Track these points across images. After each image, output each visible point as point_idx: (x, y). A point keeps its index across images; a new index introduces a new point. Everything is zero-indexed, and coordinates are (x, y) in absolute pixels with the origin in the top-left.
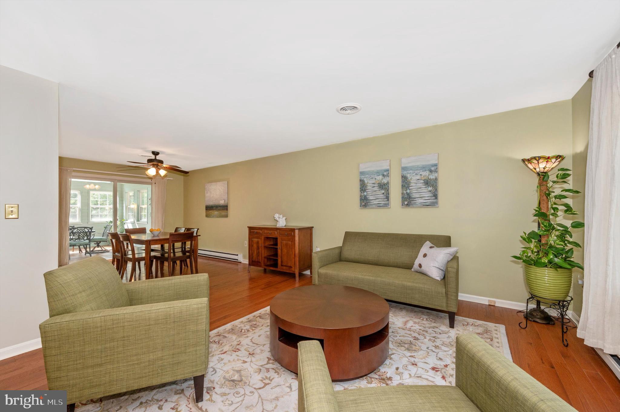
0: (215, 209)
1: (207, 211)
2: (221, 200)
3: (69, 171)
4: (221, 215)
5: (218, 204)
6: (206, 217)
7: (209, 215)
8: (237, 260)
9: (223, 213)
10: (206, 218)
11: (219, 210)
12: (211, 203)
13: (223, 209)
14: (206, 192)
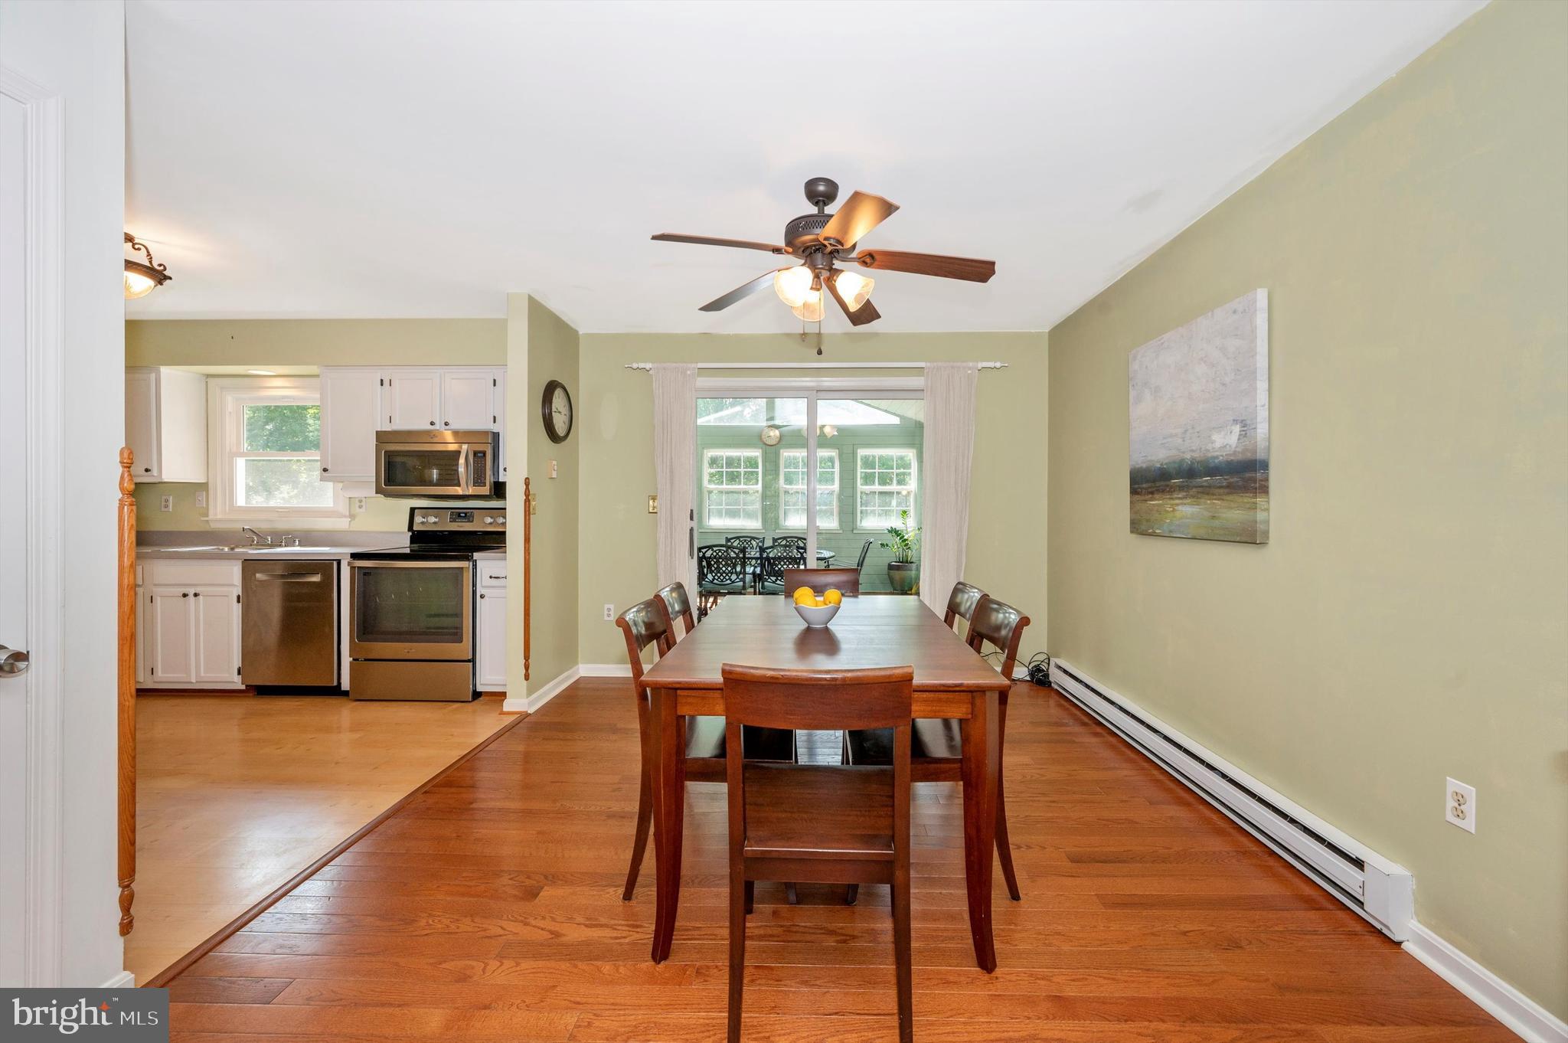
0: (1181, 488)
1: (1137, 497)
2: (1219, 428)
3: (689, 372)
4: (1217, 523)
5: (1196, 455)
6: (1132, 532)
7: (1148, 521)
8: (1361, 904)
9: (1232, 512)
10: (1134, 536)
11: (1206, 491)
12: (1158, 455)
13: (1232, 489)
14: (1132, 394)
